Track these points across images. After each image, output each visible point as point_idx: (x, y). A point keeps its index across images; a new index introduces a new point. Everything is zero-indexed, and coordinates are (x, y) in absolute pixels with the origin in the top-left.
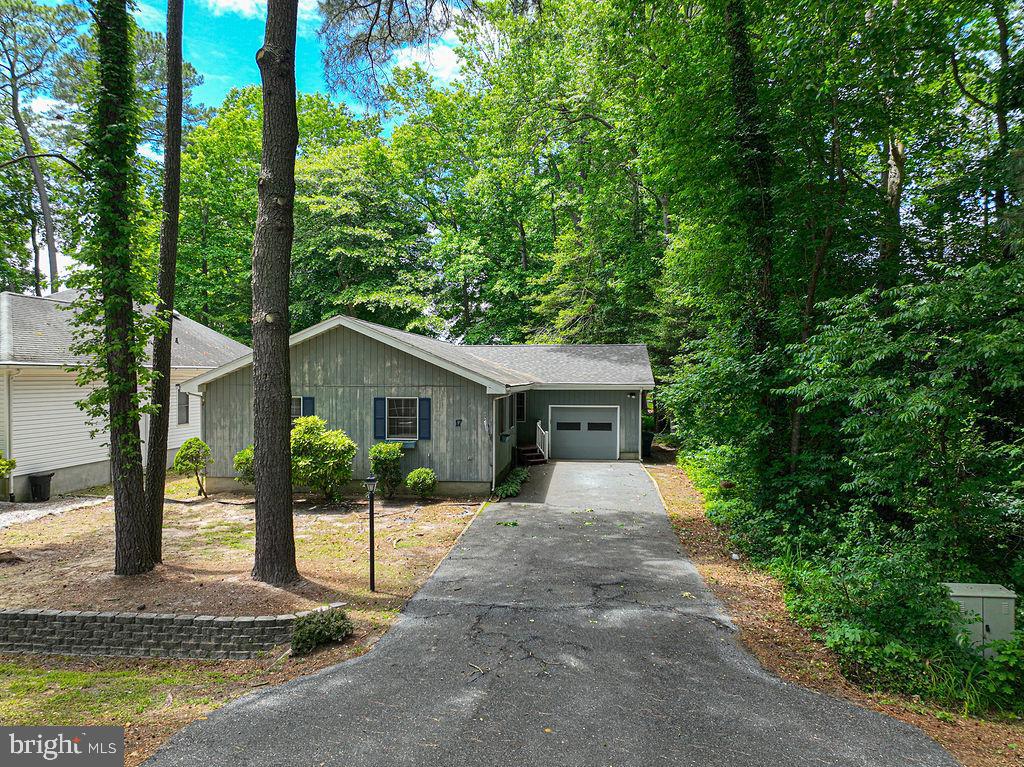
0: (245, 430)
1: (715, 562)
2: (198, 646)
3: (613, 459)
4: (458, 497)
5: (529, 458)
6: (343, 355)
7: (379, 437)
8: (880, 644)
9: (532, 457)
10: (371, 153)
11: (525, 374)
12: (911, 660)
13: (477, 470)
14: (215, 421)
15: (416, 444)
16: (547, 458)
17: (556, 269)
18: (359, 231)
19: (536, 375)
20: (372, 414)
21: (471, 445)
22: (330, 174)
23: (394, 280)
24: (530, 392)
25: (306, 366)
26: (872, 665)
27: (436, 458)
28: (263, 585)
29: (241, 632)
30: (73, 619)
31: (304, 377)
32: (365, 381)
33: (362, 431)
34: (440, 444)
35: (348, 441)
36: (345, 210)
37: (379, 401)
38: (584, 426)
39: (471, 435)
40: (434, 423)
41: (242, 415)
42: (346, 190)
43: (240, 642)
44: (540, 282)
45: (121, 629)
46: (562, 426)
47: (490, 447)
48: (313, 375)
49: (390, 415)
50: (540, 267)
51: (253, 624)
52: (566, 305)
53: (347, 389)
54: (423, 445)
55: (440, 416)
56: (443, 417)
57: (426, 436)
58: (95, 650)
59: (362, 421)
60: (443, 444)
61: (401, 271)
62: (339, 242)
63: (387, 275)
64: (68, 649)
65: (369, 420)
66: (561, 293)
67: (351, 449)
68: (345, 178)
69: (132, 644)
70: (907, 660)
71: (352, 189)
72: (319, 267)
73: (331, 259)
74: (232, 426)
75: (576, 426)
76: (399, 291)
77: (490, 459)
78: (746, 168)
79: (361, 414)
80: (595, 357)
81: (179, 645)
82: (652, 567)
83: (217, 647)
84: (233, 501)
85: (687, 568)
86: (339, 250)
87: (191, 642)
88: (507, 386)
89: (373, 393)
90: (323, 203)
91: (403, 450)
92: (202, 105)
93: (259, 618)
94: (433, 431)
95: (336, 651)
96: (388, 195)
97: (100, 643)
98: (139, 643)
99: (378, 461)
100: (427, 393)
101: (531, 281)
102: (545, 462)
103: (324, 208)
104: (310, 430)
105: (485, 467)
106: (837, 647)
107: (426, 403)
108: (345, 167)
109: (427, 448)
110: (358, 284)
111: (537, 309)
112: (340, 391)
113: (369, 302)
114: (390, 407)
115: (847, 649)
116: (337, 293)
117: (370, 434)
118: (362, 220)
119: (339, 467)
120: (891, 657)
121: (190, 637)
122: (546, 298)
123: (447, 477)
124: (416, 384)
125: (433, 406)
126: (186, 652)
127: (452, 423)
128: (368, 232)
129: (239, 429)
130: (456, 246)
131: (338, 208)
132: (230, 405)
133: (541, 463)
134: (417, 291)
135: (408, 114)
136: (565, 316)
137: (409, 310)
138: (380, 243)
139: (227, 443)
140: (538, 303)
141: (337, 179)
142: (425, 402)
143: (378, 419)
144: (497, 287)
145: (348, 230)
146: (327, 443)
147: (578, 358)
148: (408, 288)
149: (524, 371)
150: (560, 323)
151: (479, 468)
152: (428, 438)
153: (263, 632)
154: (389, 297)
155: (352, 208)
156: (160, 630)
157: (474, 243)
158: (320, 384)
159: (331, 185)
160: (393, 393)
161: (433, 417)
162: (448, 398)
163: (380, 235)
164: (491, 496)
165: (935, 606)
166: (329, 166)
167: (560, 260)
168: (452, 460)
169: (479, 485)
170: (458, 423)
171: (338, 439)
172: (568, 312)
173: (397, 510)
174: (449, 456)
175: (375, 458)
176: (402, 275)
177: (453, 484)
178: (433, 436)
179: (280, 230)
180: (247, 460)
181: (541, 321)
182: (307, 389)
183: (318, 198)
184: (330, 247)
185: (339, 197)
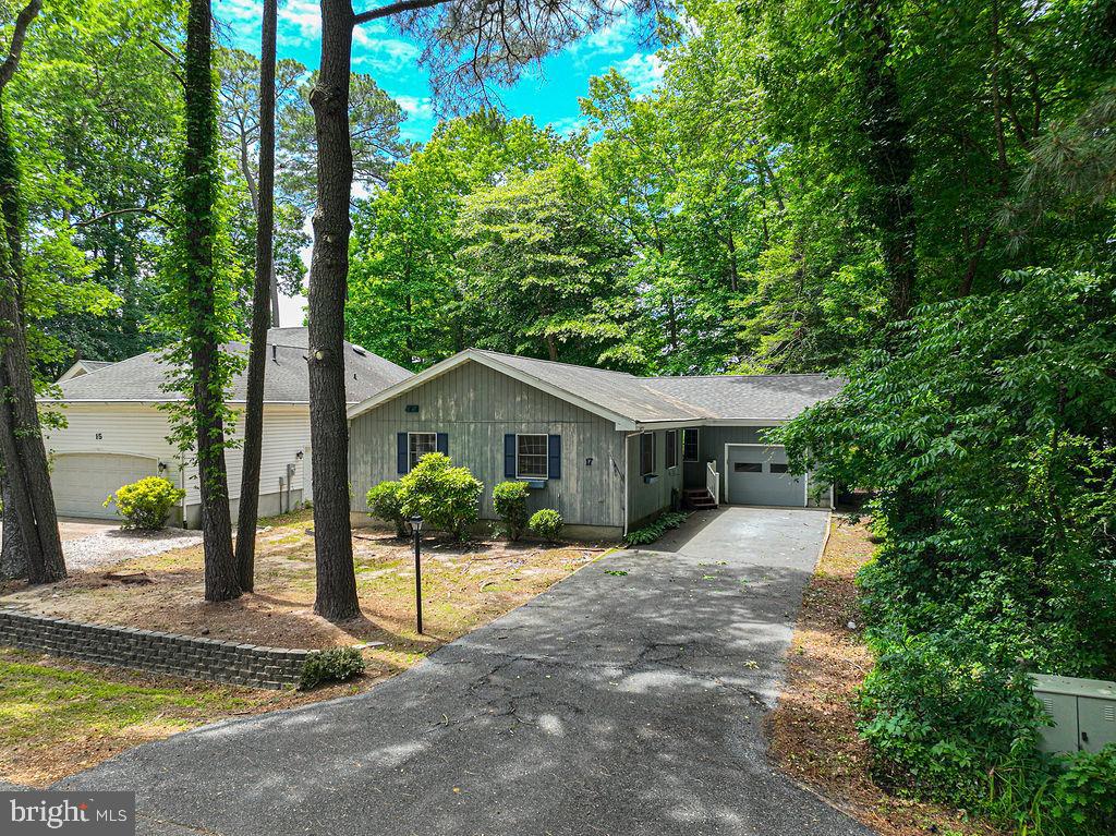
0: (385, 466)
1: (823, 629)
2: (237, 673)
3: (800, 506)
4: (587, 542)
5: (696, 502)
6: (475, 390)
7: (509, 476)
8: (929, 741)
9: (700, 502)
10: (567, 174)
11: (699, 408)
12: (962, 764)
13: (609, 514)
14: (358, 456)
15: (546, 483)
16: (717, 502)
17: (761, 290)
18: (551, 258)
19: (712, 410)
20: (503, 451)
21: (602, 485)
22: (525, 200)
23: (588, 309)
24: (703, 428)
25: (440, 401)
26: (913, 766)
27: (566, 499)
28: (320, 619)
29: (273, 663)
30: (144, 637)
31: (438, 413)
32: (496, 417)
33: (493, 469)
34: (570, 483)
35: (469, 479)
36: (538, 237)
37: (509, 438)
38: (766, 469)
39: (602, 474)
40: (564, 462)
41: (383, 451)
42: (541, 215)
43: (272, 672)
44: (742, 304)
45: (179, 650)
46: (740, 467)
47: (622, 489)
48: (446, 410)
49: (520, 452)
50: (745, 288)
51: (285, 656)
52: (772, 330)
53: (479, 425)
54: (553, 484)
55: (570, 454)
56: (574, 455)
57: (556, 475)
58: (158, 668)
59: (493, 458)
60: (573, 484)
61: (597, 298)
62: (533, 270)
63: (580, 304)
64: (140, 666)
65: (500, 458)
66: (766, 315)
67: (472, 487)
68: (541, 203)
69: (186, 666)
70: (957, 764)
71: (547, 214)
72: (513, 298)
73: (524, 289)
74: (374, 462)
75: (758, 468)
76: (594, 320)
77: (622, 502)
78: (873, 163)
79: (492, 451)
80: (785, 388)
81: (222, 670)
82: (740, 629)
83: (253, 676)
84: (370, 537)
85: (785, 634)
86: (531, 279)
87: (233, 668)
88: (638, 422)
89: (503, 429)
90: (517, 231)
91: (527, 489)
92: (408, 141)
93: (292, 651)
94: (563, 470)
95: (337, 688)
96: (584, 217)
97: (163, 662)
98: (192, 666)
99: (501, 502)
100: (557, 430)
101: (736, 304)
102: (715, 507)
103: (516, 236)
104: (432, 467)
105: (617, 512)
106: (874, 740)
107: (556, 439)
108: (541, 192)
109: (557, 488)
110: (552, 313)
111: (741, 335)
112: (472, 426)
113: (561, 332)
114: (520, 444)
115: (884, 743)
116: (530, 324)
117: (501, 472)
118: (556, 246)
119: (459, 505)
120: (938, 759)
121: (232, 664)
122: (750, 323)
123: (578, 519)
124: (546, 419)
125: (563, 443)
126: (227, 678)
127: (583, 461)
128: (562, 259)
129: (380, 465)
130: (653, 269)
131: (531, 235)
132: (372, 441)
133: (711, 508)
134: (612, 318)
135: (605, 129)
136: (768, 343)
137: (602, 339)
138: (575, 270)
139: (369, 479)
140: (743, 328)
141: (532, 205)
142: (554, 439)
143: (508, 457)
144: (698, 312)
145: (541, 257)
146: (447, 481)
147: (766, 390)
148: (602, 317)
149: (699, 405)
150: (763, 350)
151: (611, 511)
152: (558, 477)
153: (293, 664)
154: (583, 327)
155: (544, 234)
156: (209, 654)
157: (673, 264)
158: (453, 419)
159: (526, 212)
160: (524, 429)
161: (563, 455)
162: (579, 436)
163: (574, 261)
164: (623, 542)
165: (1006, 701)
166: (524, 192)
167: (765, 278)
168: (583, 502)
169: (610, 530)
170: (589, 462)
171: (459, 476)
172: (772, 338)
173: (517, 552)
174: (579, 497)
175: (498, 497)
176: (598, 303)
177: (583, 528)
178: (563, 476)
179: (330, 267)
180: (378, 495)
181: (745, 348)
182: (441, 425)
183: (511, 226)
184: (523, 276)
185: (533, 224)
